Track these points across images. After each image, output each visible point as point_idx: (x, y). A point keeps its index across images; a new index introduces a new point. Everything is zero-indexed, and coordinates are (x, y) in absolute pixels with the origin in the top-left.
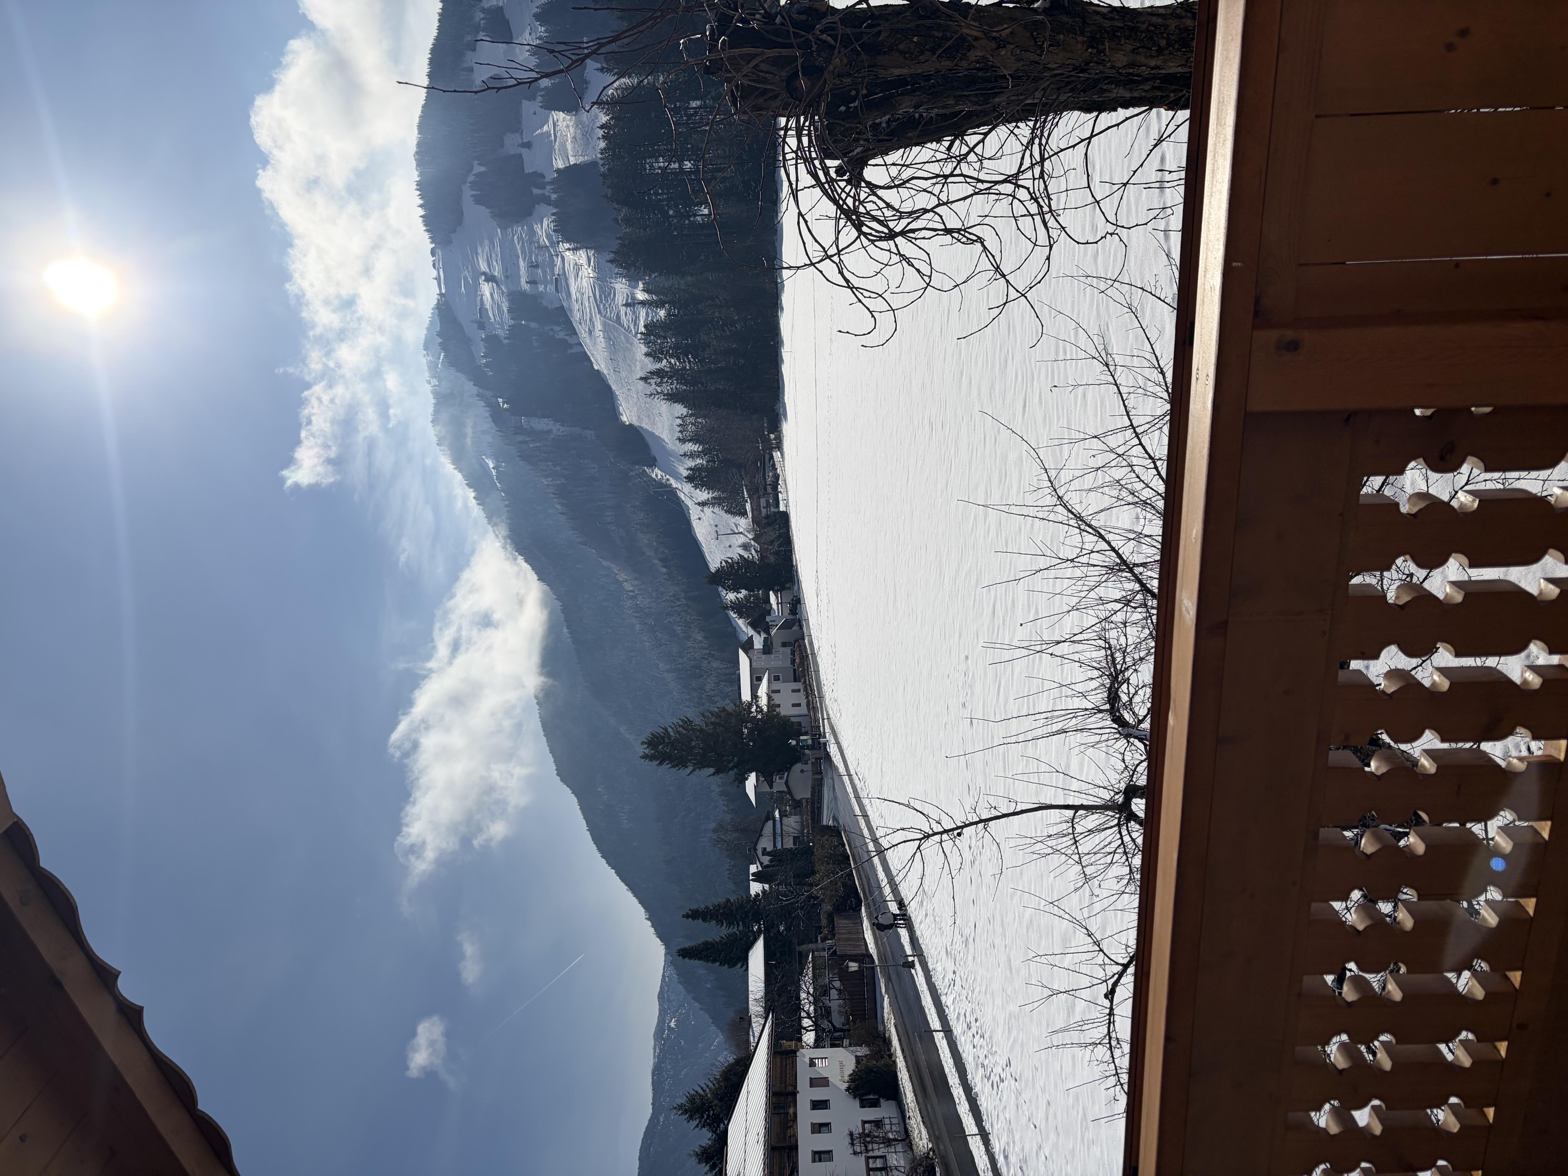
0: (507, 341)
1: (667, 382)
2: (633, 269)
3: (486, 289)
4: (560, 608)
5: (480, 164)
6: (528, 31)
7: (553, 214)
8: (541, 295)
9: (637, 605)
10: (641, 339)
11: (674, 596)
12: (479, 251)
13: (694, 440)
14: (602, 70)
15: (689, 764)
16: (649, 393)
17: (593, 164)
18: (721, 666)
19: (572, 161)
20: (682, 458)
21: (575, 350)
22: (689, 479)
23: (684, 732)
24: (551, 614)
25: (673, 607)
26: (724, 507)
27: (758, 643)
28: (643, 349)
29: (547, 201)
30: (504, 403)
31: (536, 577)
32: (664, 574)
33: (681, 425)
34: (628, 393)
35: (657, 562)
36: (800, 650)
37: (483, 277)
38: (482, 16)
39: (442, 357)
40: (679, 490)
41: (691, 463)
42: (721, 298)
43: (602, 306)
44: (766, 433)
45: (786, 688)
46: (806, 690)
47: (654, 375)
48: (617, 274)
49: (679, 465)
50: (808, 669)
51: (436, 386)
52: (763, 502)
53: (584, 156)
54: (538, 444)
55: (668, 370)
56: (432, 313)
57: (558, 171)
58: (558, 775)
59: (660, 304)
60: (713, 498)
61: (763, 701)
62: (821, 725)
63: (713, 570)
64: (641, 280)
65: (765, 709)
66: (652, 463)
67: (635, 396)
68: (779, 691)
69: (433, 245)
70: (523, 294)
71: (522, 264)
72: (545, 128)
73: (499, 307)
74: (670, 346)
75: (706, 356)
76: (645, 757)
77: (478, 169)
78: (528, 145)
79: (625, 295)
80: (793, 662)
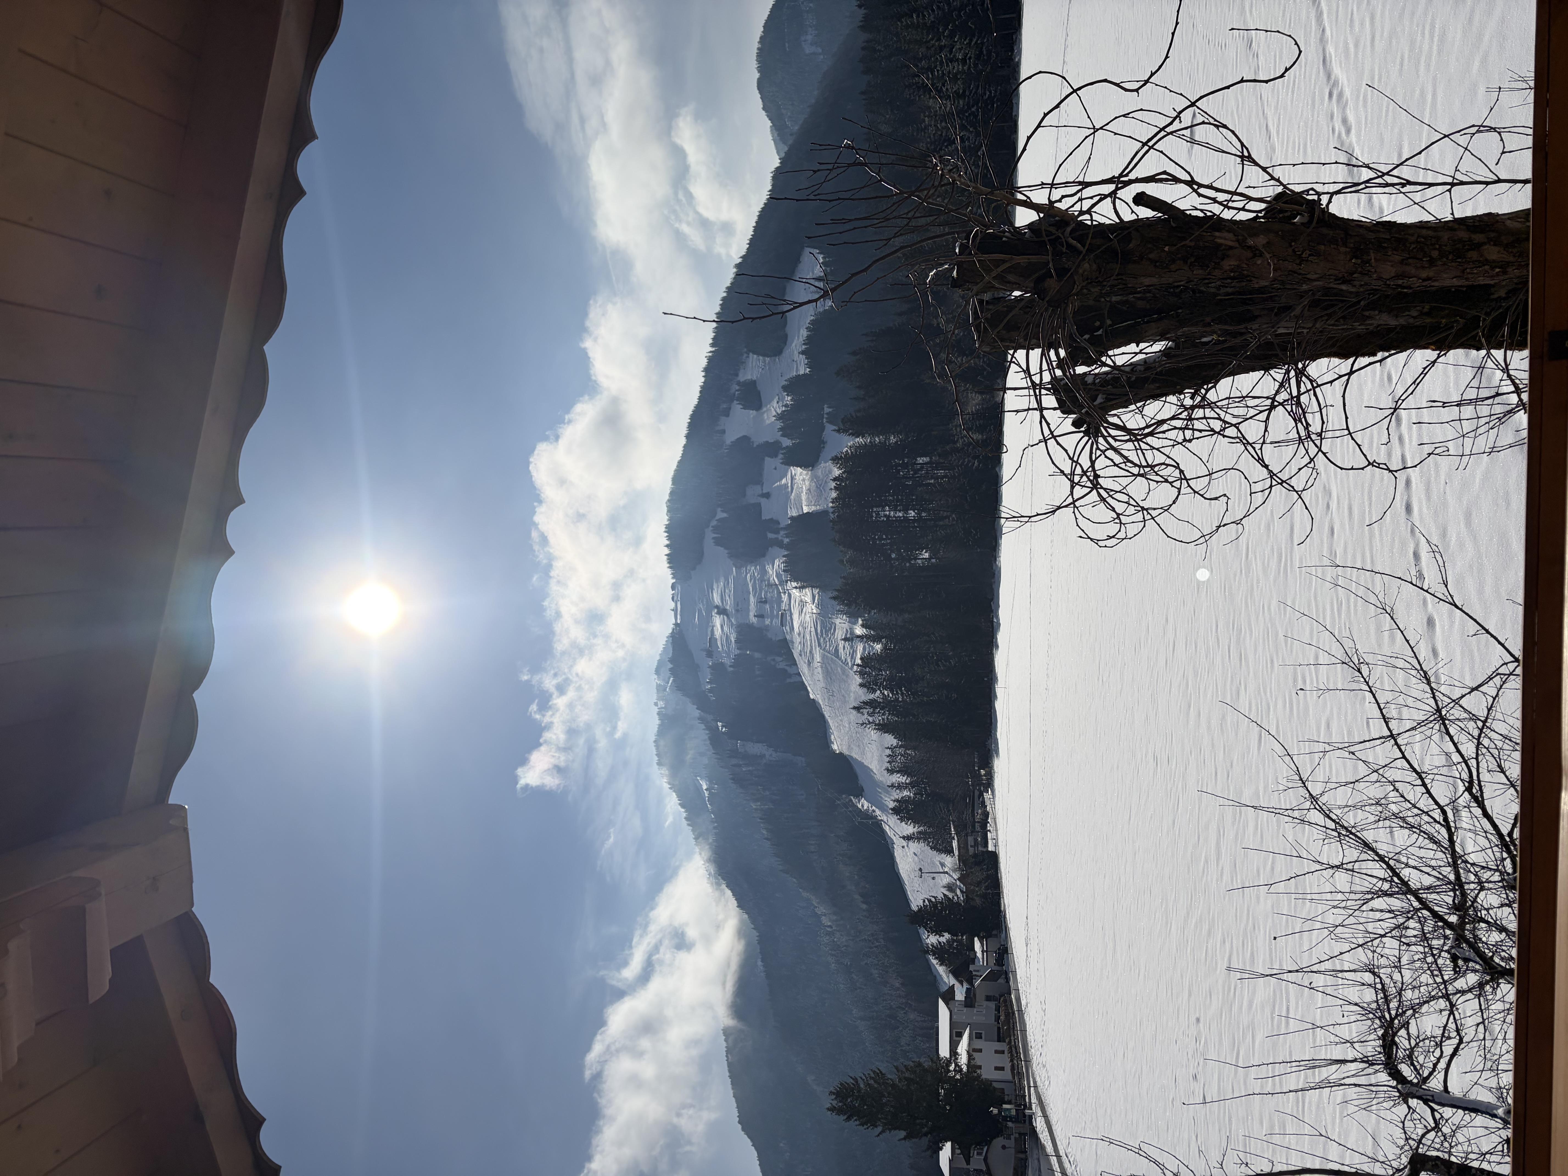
0: (732, 669)
1: (879, 712)
2: (853, 607)
3: (717, 620)
4: (757, 938)
5: (723, 511)
6: (775, 401)
7: (784, 556)
8: (767, 628)
9: (834, 941)
10: (856, 671)
11: (872, 935)
12: (715, 587)
13: (902, 771)
14: (838, 431)
15: (879, 1123)
16: (861, 722)
17: (824, 513)
18: (919, 1019)
19: (806, 510)
20: (890, 789)
21: (794, 679)
22: (896, 811)
23: (876, 1086)
24: (748, 945)
25: (871, 948)
26: (929, 842)
27: (960, 995)
28: (858, 680)
29: (780, 544)
30: (723, 726)
31: (735, 903)
32: (864, 911)
33: (890, 755)
34: (841, 723)
35: (857, 897)
36: (1006, 1006)
37: (716, 610)
38: (737, 388)
39: (670, 682)
40: (885, 822)
41: (897, 795)
42: (937, 635)
43: (822, 640)
44: (976, 768)
45: (989, 1047)
46: (1011, 1052)
47: (867, 705)
48: (839, 611)
49: (886, 796)
50: (1014, 1028)
51: (662, 708)
52: (970, 840)
53: (816, 506)
54: (751, 768)
55: (881, 700)
56: (666, 641)
57: (792, 518)
58: (739, 1122)
59: (876, 639)
60: (919, 833)
61: (963, 1059)
62: (1027, 1094)
63: (914, 908)
64: (861, 617)
65: (965, 1068)
66: (859, 793)
67: (847, 725)
68: (980, 1051)
69: (674, 581)
70: (750, 626)
71: (752, 600)
72: (784, 481)
73: (727, 638)
74: (884, 679)
75: (919, 689)
76: (832, 1109)
77: (721, 515)
78: (767, 495)
79: (845, 630)
80: (997, 1019)
